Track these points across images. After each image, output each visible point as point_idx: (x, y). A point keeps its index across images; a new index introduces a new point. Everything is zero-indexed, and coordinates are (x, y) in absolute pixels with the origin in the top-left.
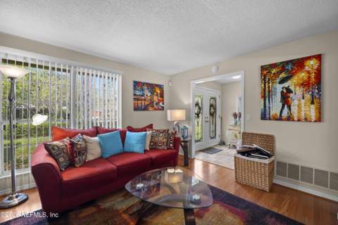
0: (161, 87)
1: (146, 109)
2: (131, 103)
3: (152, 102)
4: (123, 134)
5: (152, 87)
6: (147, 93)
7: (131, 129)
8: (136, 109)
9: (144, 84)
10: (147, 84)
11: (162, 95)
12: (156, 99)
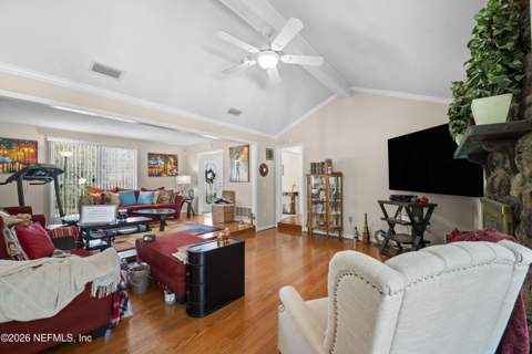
0: (175, 157)
1: (159, 175)
2: (146, 170)
3: (165, 170)
4: (137, 193)
5: (165, 157)
6: (161, 162)
7: (144, 190)
8: (151, 175)
9: (158, 155)
10: (161, 155)
11: (176, 164)
12: (169, 167)
